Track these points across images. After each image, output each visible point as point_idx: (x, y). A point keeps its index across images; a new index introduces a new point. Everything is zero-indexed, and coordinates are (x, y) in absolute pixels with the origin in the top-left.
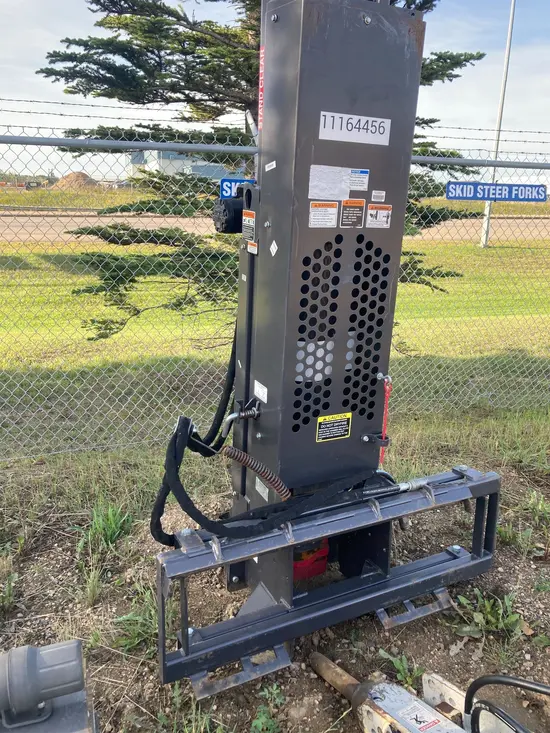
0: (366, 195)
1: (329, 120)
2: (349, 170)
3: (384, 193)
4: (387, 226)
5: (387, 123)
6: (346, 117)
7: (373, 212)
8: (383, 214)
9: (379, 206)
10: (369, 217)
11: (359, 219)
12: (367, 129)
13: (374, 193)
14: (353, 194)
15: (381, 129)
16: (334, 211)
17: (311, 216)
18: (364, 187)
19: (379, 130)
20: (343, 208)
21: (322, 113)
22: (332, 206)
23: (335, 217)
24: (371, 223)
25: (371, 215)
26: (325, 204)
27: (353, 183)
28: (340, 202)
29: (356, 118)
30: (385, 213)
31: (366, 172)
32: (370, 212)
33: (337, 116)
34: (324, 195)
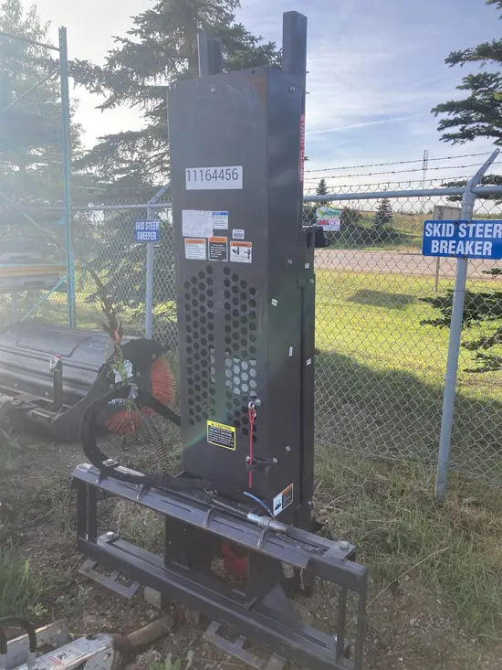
0: (227, 233)
1: (192, 174)
2: (211, 213)
3: (243, 232)
4: (249, 261)
5: (240, 170)
6: (205, 169)
7: (236, 248)
8: (244, 250)
9: (239, 243)
10: (232, 253)
11: (224, 253)
12: (223, 177)
13: (234, 231)
14: (216, 232)
15: (235, 175)
16: (203, 246)
17: (187, 250)
18: (225, 227)
19: (233, 176)
20: (210, 244)
21: (187, 169)
22: (201, 242)
23: (204, 251)
24: (234, 258)
25: (234, 251)
26: (196, 240)
27: (216, 223)
28: (207, 239)
29: (212, 170)
30: (246, 249)
31: (226, 214)
32: (232, 248)
33: (198, 170)
34: (195, 233)
